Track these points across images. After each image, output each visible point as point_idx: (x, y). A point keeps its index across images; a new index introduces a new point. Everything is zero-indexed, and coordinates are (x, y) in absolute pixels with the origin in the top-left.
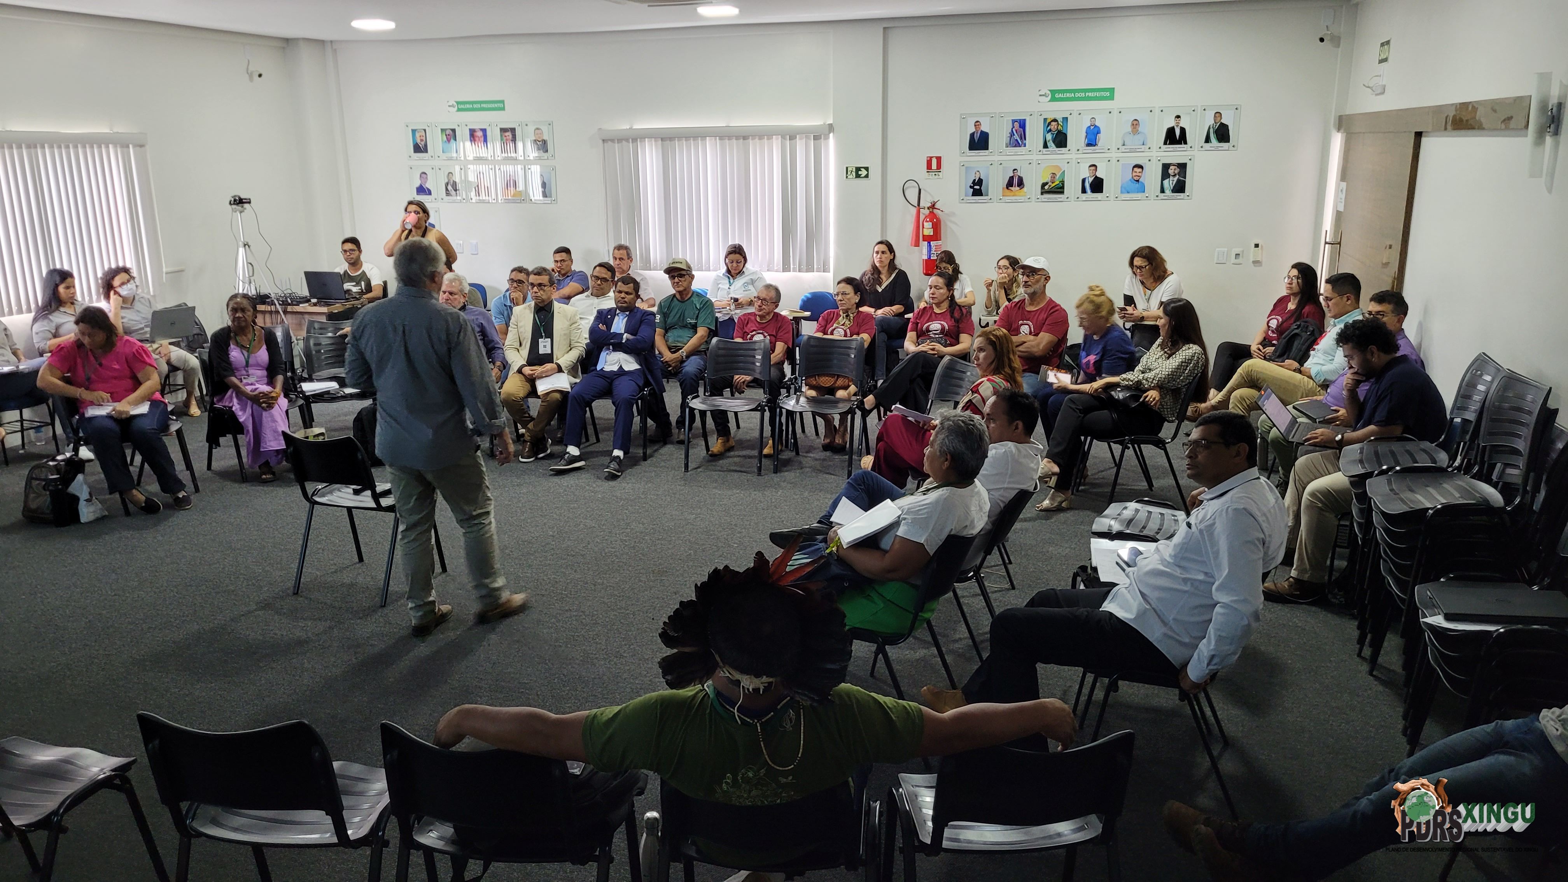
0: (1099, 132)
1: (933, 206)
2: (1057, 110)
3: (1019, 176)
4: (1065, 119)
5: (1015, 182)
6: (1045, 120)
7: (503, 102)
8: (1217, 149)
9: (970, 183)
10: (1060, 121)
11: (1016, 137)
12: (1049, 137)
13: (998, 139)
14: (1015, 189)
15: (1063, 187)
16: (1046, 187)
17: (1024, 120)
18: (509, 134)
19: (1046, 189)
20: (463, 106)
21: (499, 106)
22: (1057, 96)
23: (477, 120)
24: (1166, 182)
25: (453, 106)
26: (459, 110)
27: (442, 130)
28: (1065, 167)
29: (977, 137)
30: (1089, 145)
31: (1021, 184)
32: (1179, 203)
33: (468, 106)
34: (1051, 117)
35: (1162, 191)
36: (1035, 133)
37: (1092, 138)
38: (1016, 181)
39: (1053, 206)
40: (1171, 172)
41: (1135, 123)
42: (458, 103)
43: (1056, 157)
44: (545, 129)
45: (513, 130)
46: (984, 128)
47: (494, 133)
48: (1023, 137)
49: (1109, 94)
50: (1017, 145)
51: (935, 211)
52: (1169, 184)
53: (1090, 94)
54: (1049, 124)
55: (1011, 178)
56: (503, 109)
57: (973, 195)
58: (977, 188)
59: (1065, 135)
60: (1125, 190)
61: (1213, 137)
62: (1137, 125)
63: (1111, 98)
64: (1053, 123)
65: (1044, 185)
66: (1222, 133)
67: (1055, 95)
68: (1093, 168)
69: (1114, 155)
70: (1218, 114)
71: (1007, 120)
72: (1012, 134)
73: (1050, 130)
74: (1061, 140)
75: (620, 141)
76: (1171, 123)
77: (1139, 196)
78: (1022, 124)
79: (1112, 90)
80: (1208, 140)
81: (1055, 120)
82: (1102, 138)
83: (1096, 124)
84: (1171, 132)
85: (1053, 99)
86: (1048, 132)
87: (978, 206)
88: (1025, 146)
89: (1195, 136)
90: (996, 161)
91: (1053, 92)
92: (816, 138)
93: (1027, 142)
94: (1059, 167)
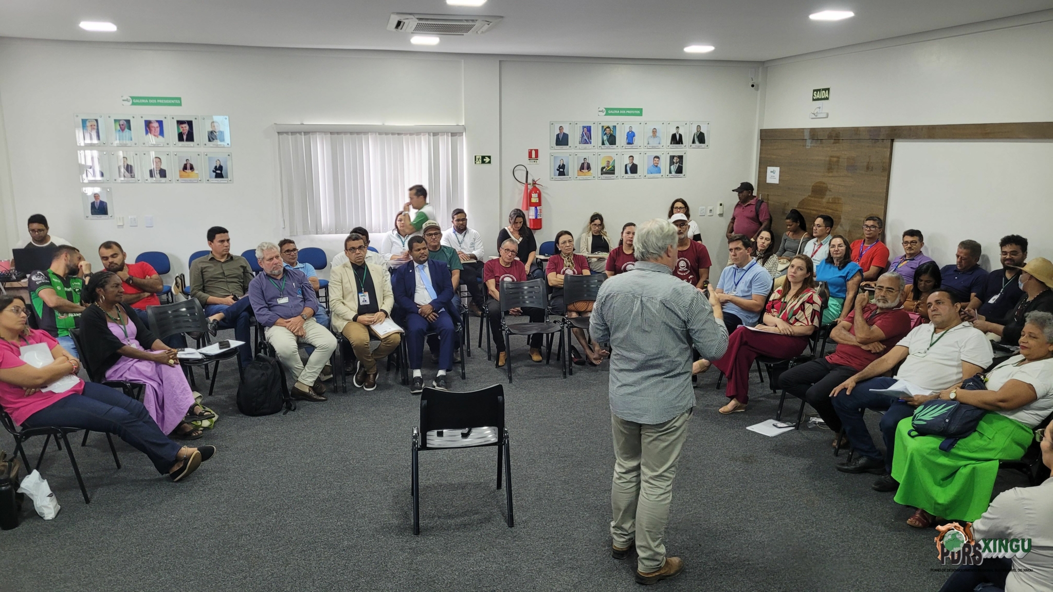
0: (634, 136)
1: (536, 183)
2: (610, 121)
3: (588, 163)
4: (615, 127)
5: (585, 167)
6: (603, 127)
7: (180, 99)
8: (698, 147)
9: (557, 167)
10: (611, 128)
11: (585, 137)
12: (605, 138)
13: (574, 137)
14: (585, 171)
15: (614, 170)
16: (604, 170)
17: (590, 127)
18: (186, 126)
20: (137, 101)
21: (176, 102)
22: (609, 112)
23: (153, 113)
24: (672, 167)
25: (127, 100)
26: (133, 104)
27: (115, 121)
28: (615, 157)
29: (561, 137)
30: (629, 143)
31: (589, 168)
33: (143, 101)
34: (606, 125)
35: (670, 172)
37: (631, 138)
38: (586, 165)
39: (608, 183)
40: (675, 161)
41: (654, 131)
42: (133, 98)
43: (610, 152)
45: (190, 123)
46: (566, 131)
47: (170, 125)
48: (589, 137)
49: (639, 112)
50: (586, 143)
51: (537, 186)
52: (674, 168)
53: (628, 112)
54: (605, 129)
55: (583, 164)
56: (180, 105)
57: (559, 175)
58: (562, 171)
59: (615, 137)
60: (650, 172)
61: (696, 140)
62: (656, 132)
63: (641, 115)
64: (608, 129)
65: (603, 168)
66: (701, 138)
68: (631, 158)
69: (643, 150)
70: (699, 127)
71: (580, 127)
72: (583, 136)
73: (606, 134)
74: (612, 140)
75: (293, 133)
76: (674, 131)
77: (658, 175)
78: (589, 129)
79: (641, 110)
80: (694, 142)
81: (608, 127)
82: (637, 140)
83: (633, 130)
84: (674, 136)
85: (607, 114)
86: (604, 135)
88: (591, 143)
89: (687, 140)
90: (573, 154)
91: (607, 109)
92: (453, 134)
93: (592, 141)
94: (611, 157)
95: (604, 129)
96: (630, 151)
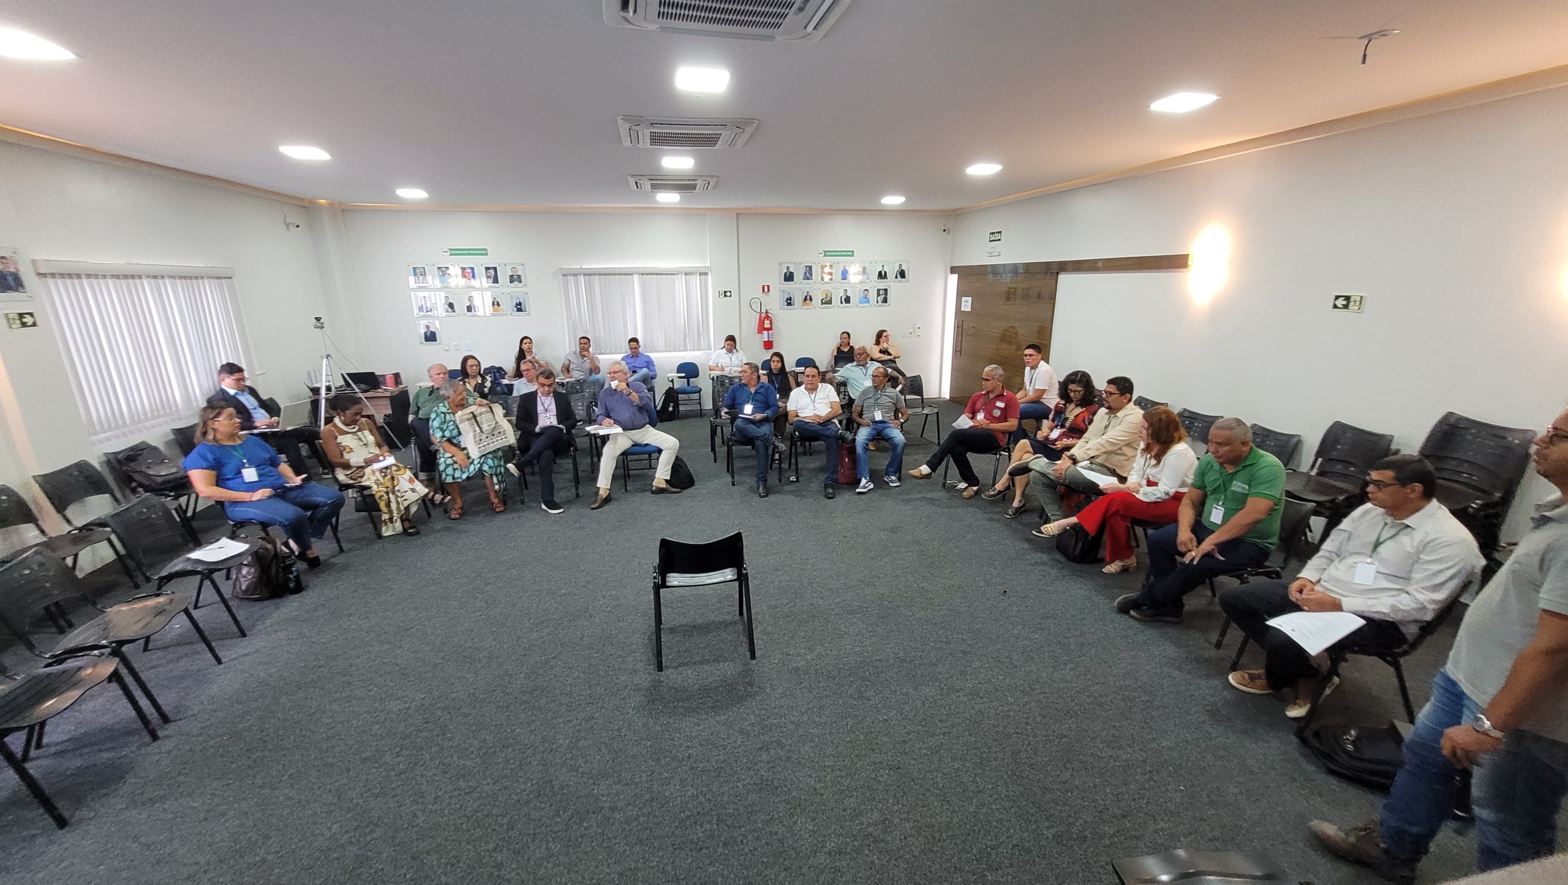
0: (847, 273)
1: (767, 312)
3: (810, 296)
5: (808, 299)
6: (822, 266)
7: (486, 250)
8: (900, 282)
9: (785, 299)
10: (829, 267)
11: (808, 275)
13: (799, 276)
14: (808, 302)
16: (824, 301)
17: (812, 266)
18: (492, 271)
21: (484, 252)
22: (827, 254)
24: (879, 298)
25: (446, 252)
26: (451, 255)
27: (439, 268)
28: (832, 291)
29: (788, 275)
30: (843, 279)
31: (811, 299)
32: (885, 308)
33: (458, 252)
34: (824, 265)
35: (877, 302)
36: (817, 273)
37: (845, 276)
38: (808, 297)
39: (827, 311)
40: (881, 293)
42: (450, 250)
43: (827, 286)
44: (519, 268)
45: (495, 269)
46: (791, 270)
47: (480, 271)
48: (811, 275)
49: (851, 254)
50: (808, 279)
51: (769, 314)
52: (881, 298)
53: (843, 254)
54: (824, 268)
55: (806, 297)
56: (487, 254)
57: (787, 305)
58: (789, 302)
60: (861, 302)
61: (898, 276)
62: (865, 269)
63: (853, 256)
65: (822, 300)
66: (902, 274)
68: (846, 291)
70: (900, 265)
71: (803, 266)
72: (806, 273)
75: (575, 275)
76: (880, 269)
77: (867, 305)
78: (810, 268)
79: (853, 252)
80: (896, 277)
81: (826, 266)
82: (848, 276)
83: (846, 268)
84: (880, 273)
85: (825, 256)
86: (823, 273)
87: (790, 312)
88: (812, 279)
89: (891, 275)
90: (798, 288)
91: (825, 252)
92: (701, 274)
93: (813, 277)
94: (829, 291)
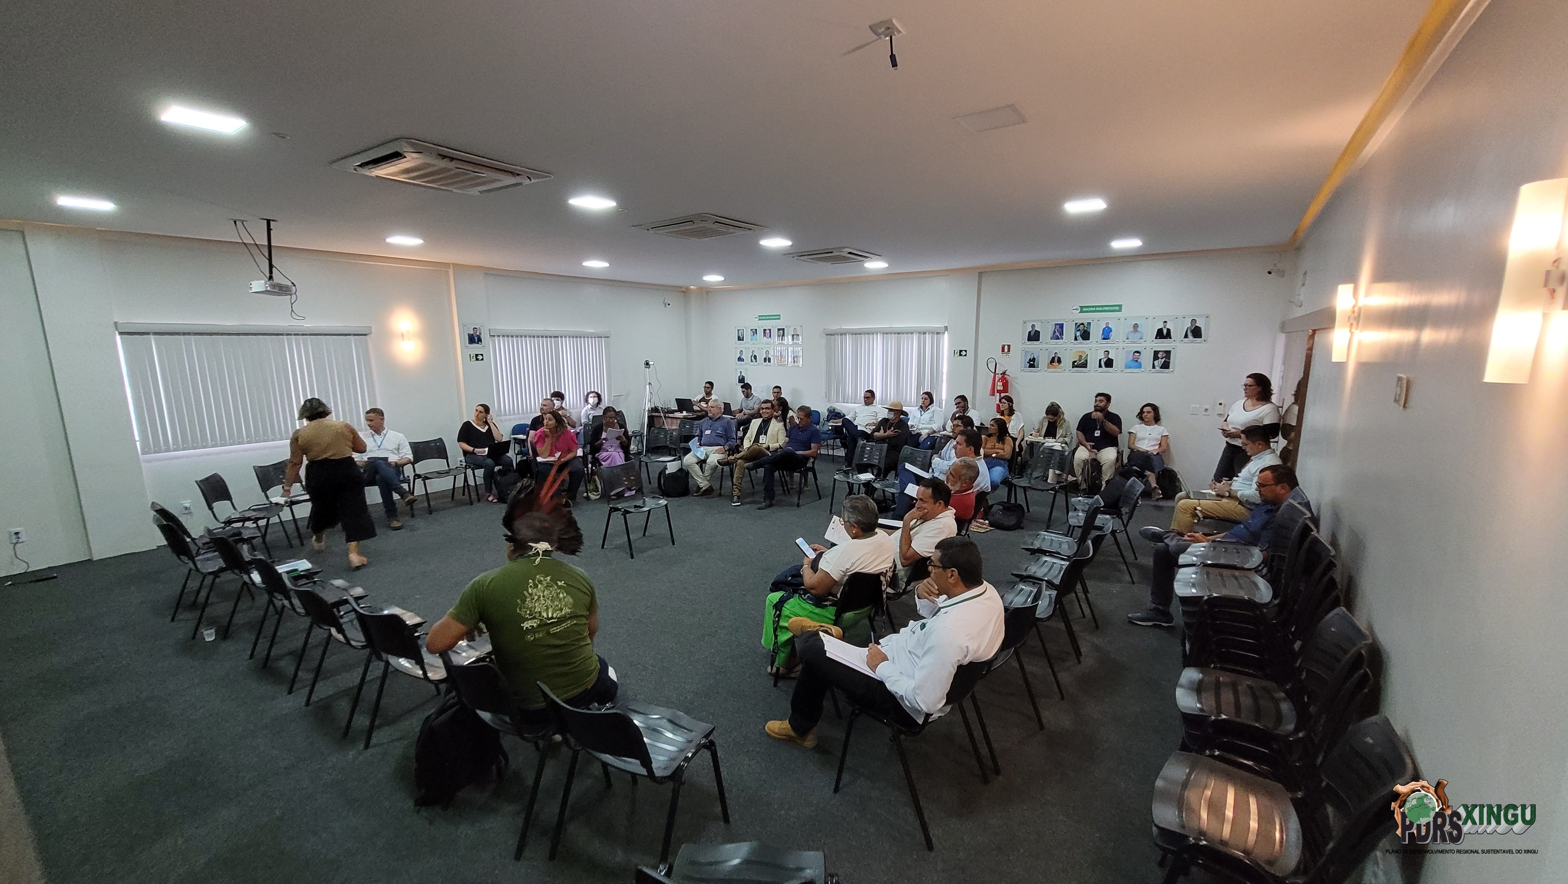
0: (1111, 331)
1: (1004, 373)
2: (1085, 318)
3: (1058, 357)
4: (1089, 324)
5: (1056, 360)
6: (1076, 324)
7: (780, 315)
8: (1192, 342)
9: (1028, 360)
10: (1086, 324)
11: (1057, 334)
12: (1078, 334)
13: (1046, 334)
14: (1056, 364)
15: (1087, 364)
16: (1076, 364)
17: (1063, 324)
18: (781, 331)
19: (1074, 365)
20: (761, 318)
21: (777, 317)
22: (1084, 309)
23: (767, 324)
24: (1156, 362)
25: (757, 318)
26: (759, 320)
27: (751, 330)
28: (1088, 352)
29: (1032, 334)
30: (1104, 339)
31: (1059, 361)
33: (763, 318)
34: (1079, 322)
35: (1154, 367)
36: (1069, 331)
37: (1106, 335)
38: (1056, 359)
40: (1159, 356)
41: (1136, 326)
42: (759, 316)
44: (798, 329)
45: (783, 330)
46: (1037, 329)
47: (775, 332)
48: (1062, 334)
50: (1058, 338)
51: (1005, 376)
52: (1158, 363)
54: (1079, 326)
55: (1053, 358)
56: (780, 319)
57: (1029, 367)
58: (1032, 363)
59: (1089, 333)
60: (1128, 367)
61: (1189, 334)
62: (1138, 326)
63: (1120, 311)
64: (1081, 326)
65: (1074, 362)
66: (1196, 332)
67: (1082, 309)
68: (1106, 353)
70: (1194, 321)
71: (1052, 325)
72: (1055, 332)
73: (1079, 330)
74: (1086, 336)
76: (1160, 325)
77: (1137, 370)
78: (1061, 326)
80: (1186, 336)
81: (1082, 324)
82: (1113, 335)
83: (1110, 326)
84: (1160, 331)
85: (1082, 312)
86: (1078, 331)
88: (1063, 339)
89: (1177, 334)
91: (1082, 307)
92: (937, 334)
93: (1064, 337)
94: (1084, 352)
95: (1077, 326)
96: (1106, 345)
